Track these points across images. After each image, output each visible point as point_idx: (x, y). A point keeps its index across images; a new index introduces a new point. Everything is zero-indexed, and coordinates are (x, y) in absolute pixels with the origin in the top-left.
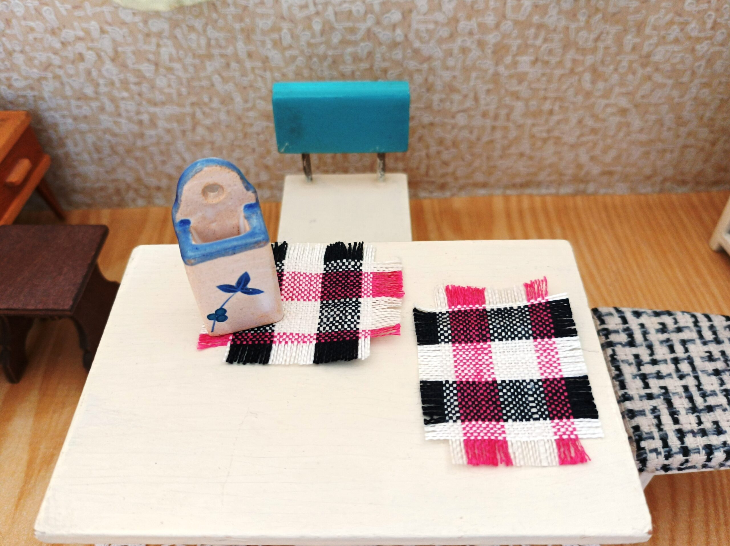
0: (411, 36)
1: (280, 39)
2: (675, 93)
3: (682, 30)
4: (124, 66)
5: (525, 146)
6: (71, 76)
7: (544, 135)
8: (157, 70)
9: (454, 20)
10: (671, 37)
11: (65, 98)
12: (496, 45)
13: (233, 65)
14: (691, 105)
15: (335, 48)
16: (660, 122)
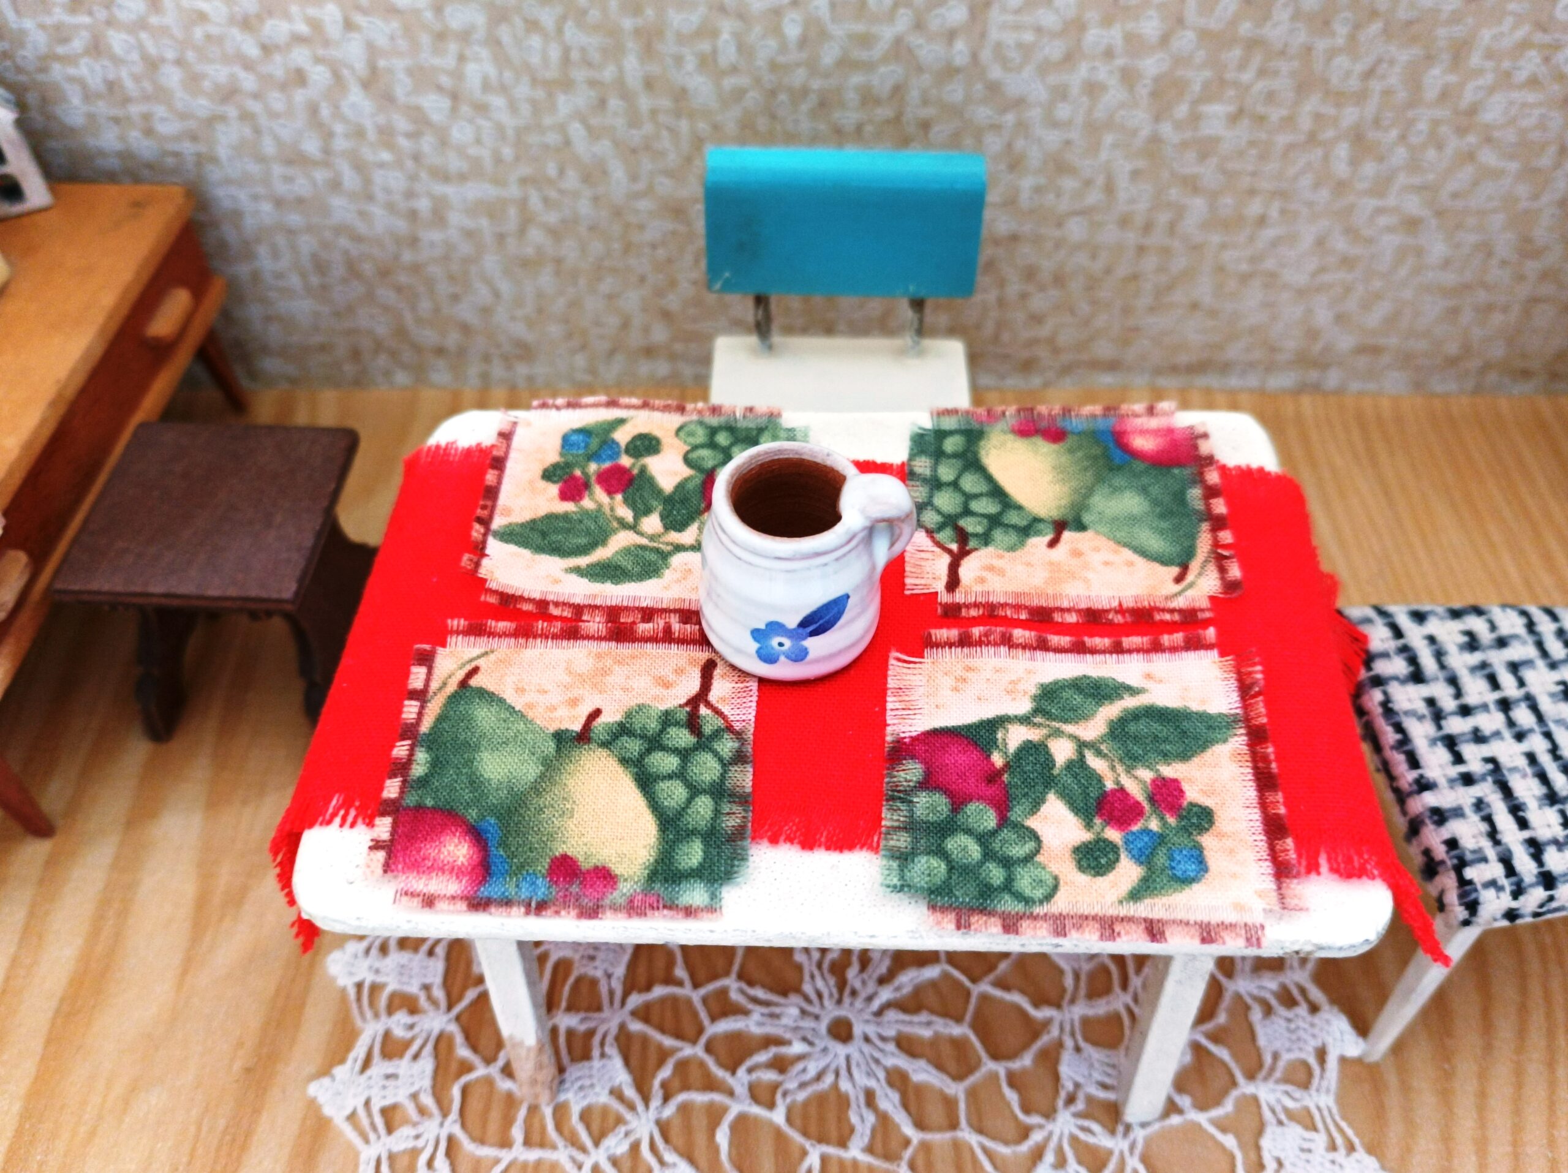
0: (986, 55)
1: (715, 52)
2: (1523, 190)
3: (1547, 60)
4: (387, 99)
5: (1203, 290)
6: (273, 115)
7: (1244, 267)
8: (454, 110)
9: (1076, 26)
10: (1522, 76)
11: (261, 159)
12: (1157, 80)
13: (615, 103)
14: (1553, 215)
15: (827, 75)
16: (1486, 249)
